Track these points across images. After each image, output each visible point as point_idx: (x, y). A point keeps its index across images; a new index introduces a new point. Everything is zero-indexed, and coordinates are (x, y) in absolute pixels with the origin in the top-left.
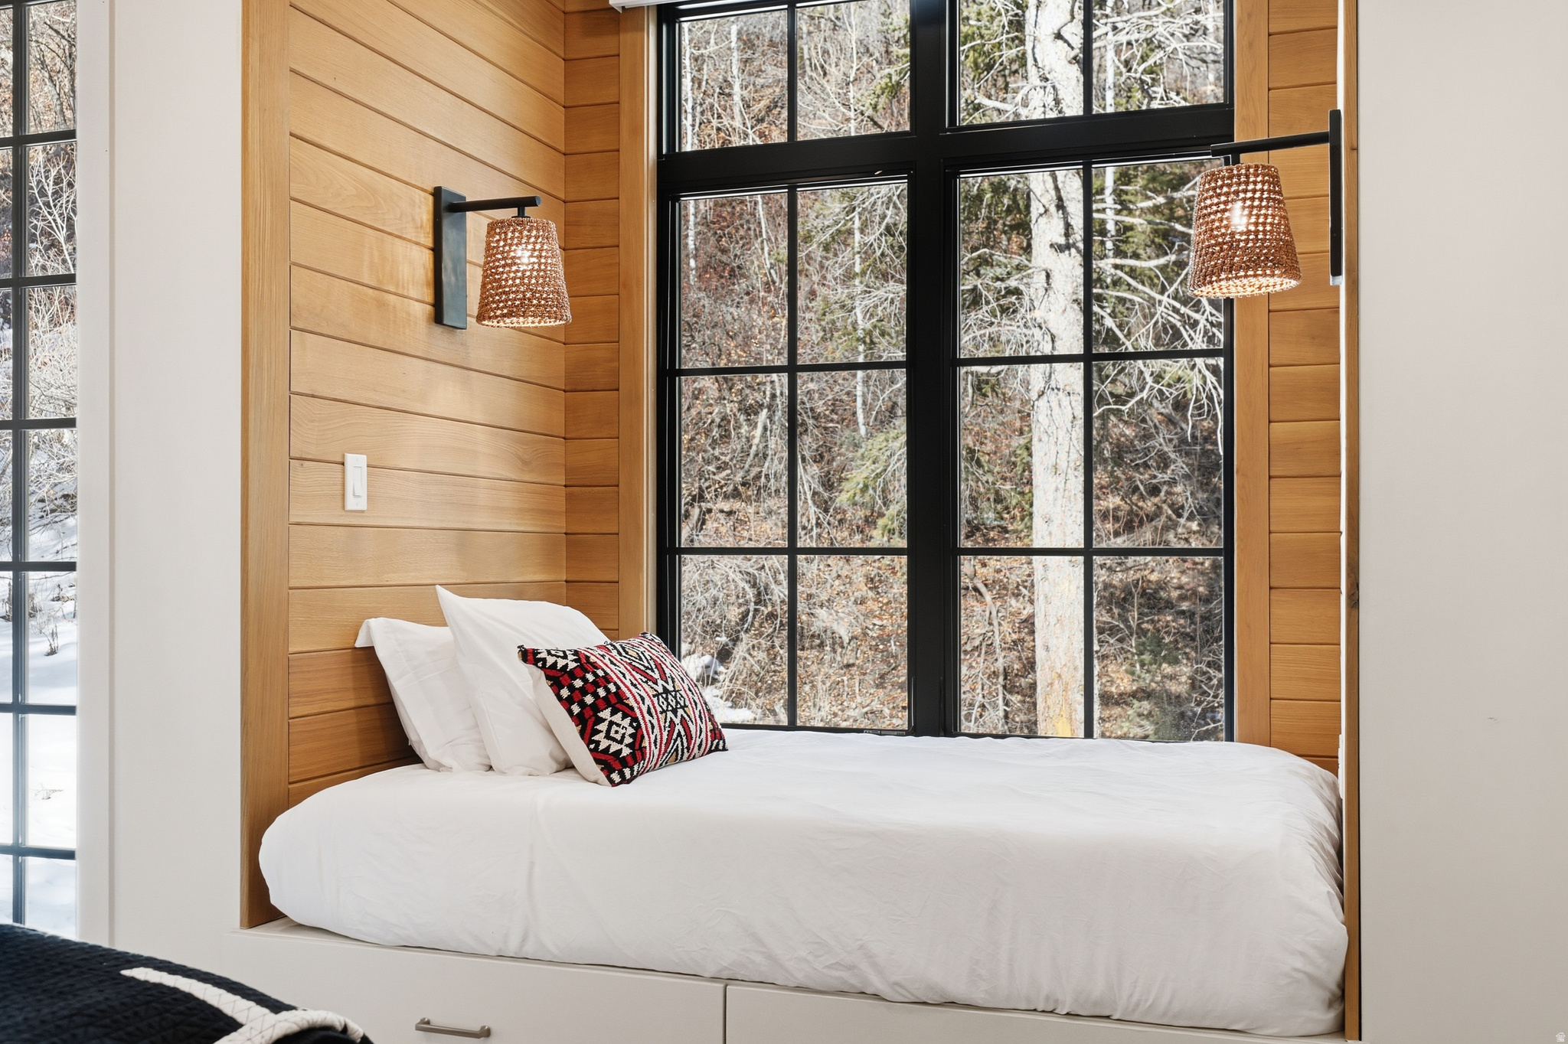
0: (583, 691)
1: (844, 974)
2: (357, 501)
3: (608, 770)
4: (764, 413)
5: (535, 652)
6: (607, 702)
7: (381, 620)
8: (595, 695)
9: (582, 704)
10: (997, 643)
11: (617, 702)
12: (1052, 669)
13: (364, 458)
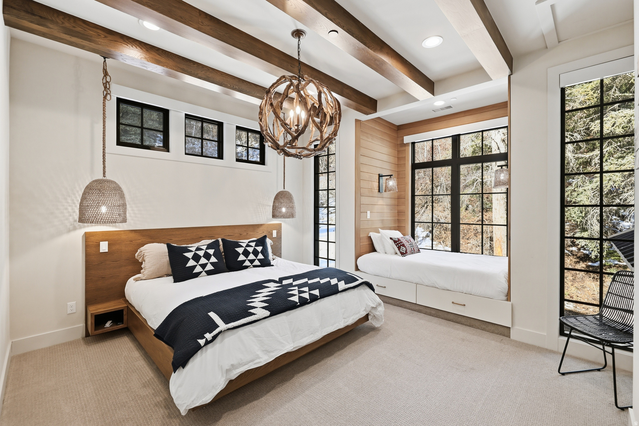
0: (399, 244)
1: (433, 285)
2: (369, 217)
3: (402, 254)
4: (439, 187)
5: (392, 238)
6: (402, 245)
7: (372, 233)
8: (400, 244)
9: (398, 245)
10: (488, 231)
11: (403, 245)
12: (497, 238)
13: (369, 211)
